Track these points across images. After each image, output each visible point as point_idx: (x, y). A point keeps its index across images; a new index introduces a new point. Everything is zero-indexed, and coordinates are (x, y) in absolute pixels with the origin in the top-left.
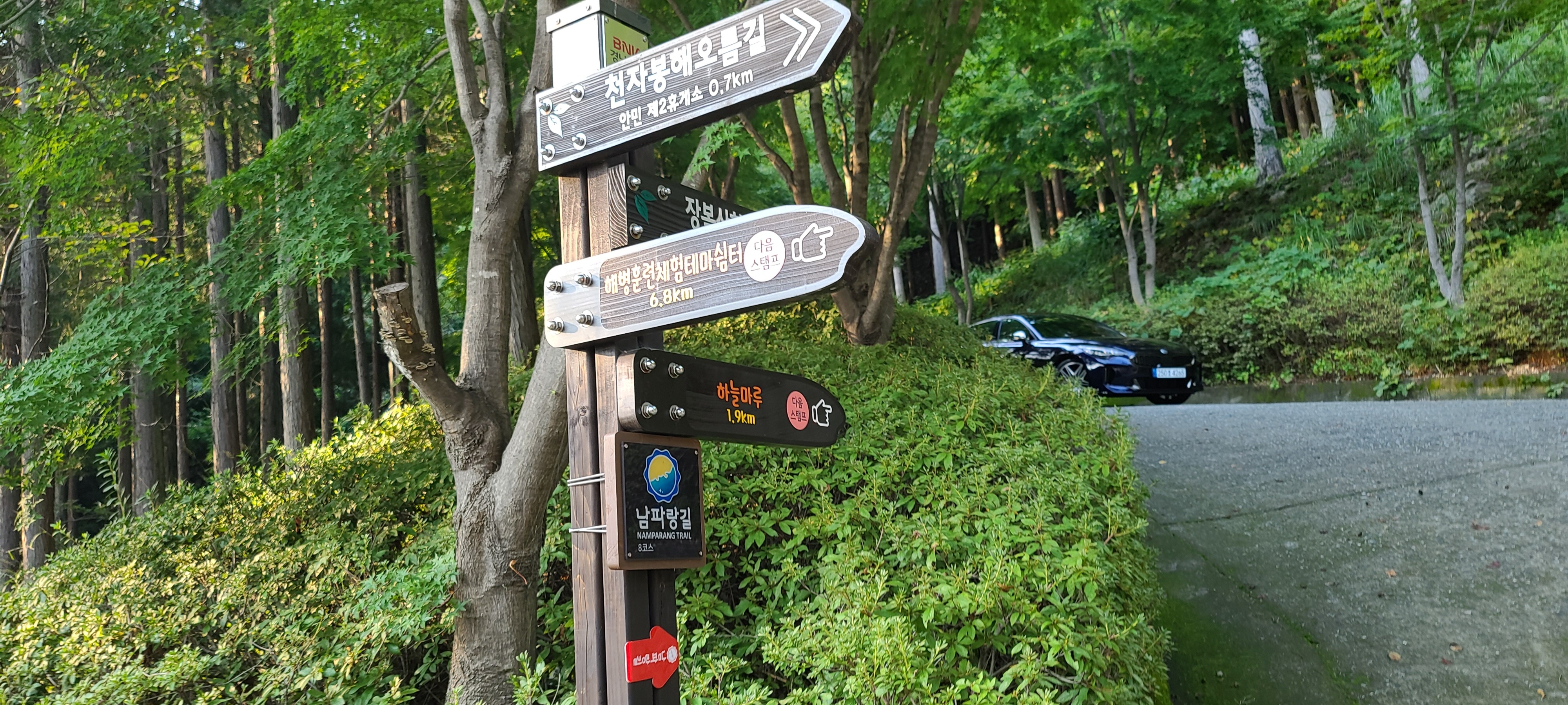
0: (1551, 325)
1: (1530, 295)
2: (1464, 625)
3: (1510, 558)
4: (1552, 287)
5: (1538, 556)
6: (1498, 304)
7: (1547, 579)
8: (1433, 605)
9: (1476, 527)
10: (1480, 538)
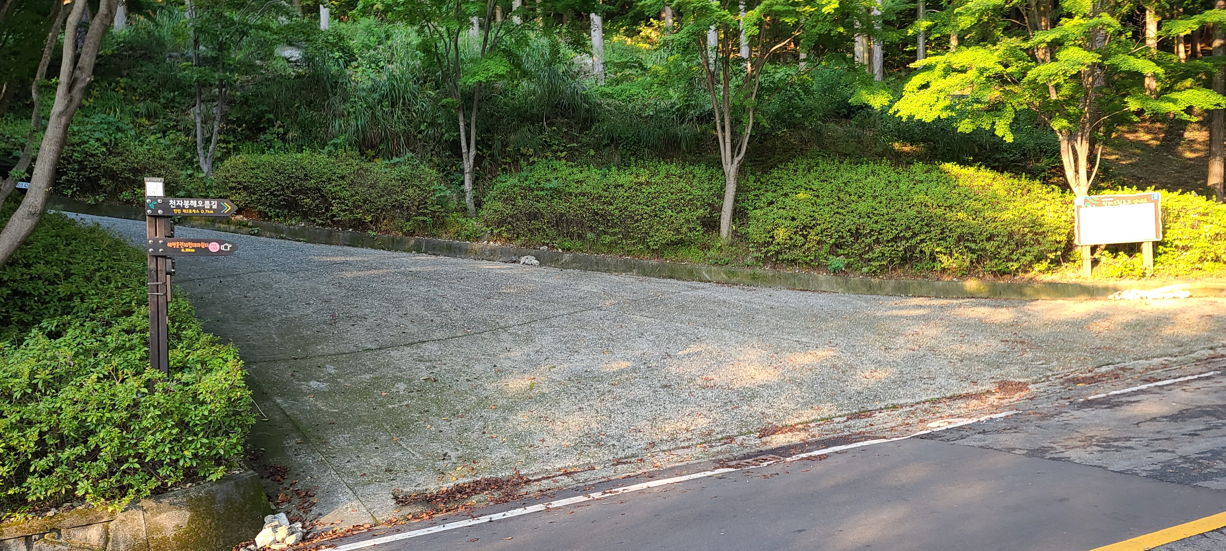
0: (257, 199)
1: (249, 182)
2: (250, 330)
3: (260, 308)
4: (260, 180)
5: (269, 308)
6: (233, 182)
7: (274, 316)
8: (238, 324)
9: (246, 297)
10: (248, 301)
